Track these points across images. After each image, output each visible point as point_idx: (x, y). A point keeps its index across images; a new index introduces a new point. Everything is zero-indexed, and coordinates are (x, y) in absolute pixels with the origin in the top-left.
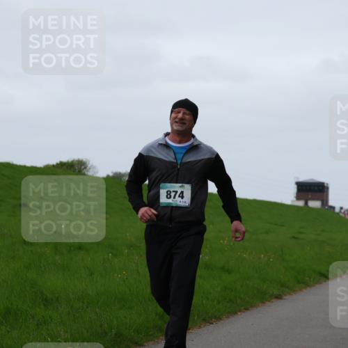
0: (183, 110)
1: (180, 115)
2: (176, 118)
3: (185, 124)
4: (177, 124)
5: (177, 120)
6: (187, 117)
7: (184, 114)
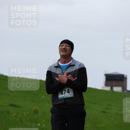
0: (65, 44)
1: (64, 47)
2: (62, 49)
3: (67, 51)
4: (62, 52)
5: (62, 50)
6: (68, 48)
7: (66, 46)
